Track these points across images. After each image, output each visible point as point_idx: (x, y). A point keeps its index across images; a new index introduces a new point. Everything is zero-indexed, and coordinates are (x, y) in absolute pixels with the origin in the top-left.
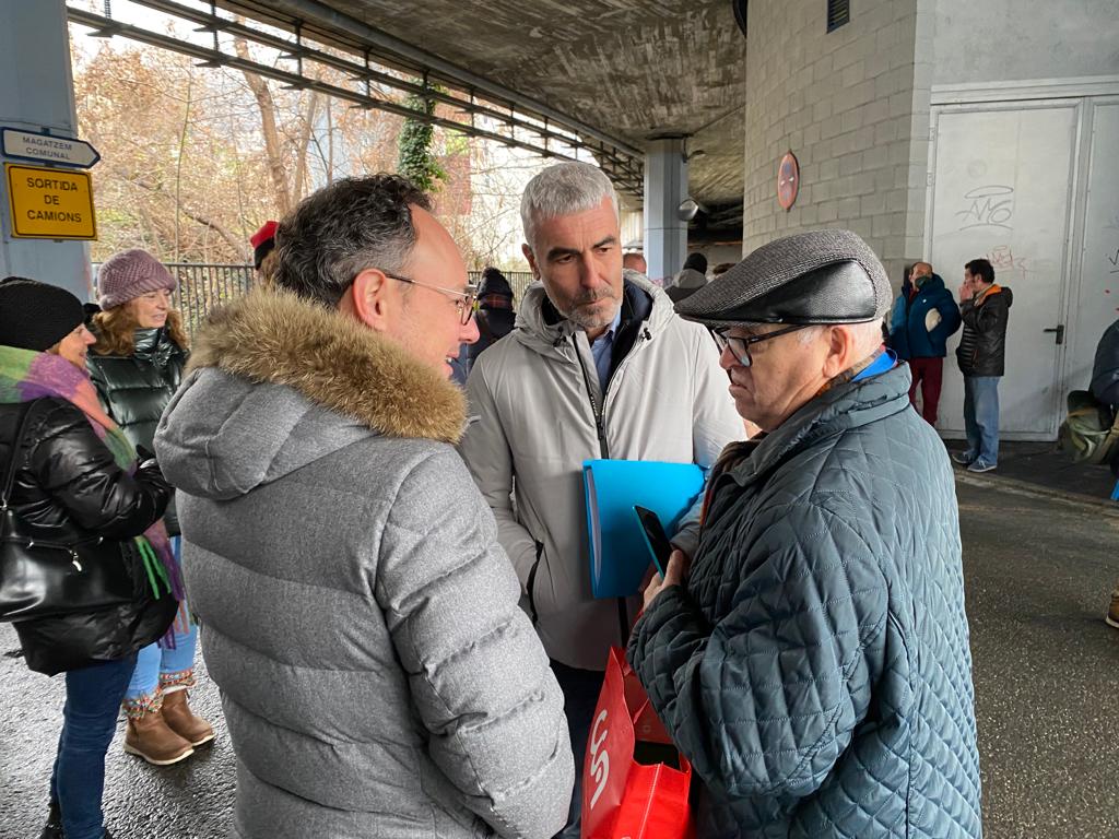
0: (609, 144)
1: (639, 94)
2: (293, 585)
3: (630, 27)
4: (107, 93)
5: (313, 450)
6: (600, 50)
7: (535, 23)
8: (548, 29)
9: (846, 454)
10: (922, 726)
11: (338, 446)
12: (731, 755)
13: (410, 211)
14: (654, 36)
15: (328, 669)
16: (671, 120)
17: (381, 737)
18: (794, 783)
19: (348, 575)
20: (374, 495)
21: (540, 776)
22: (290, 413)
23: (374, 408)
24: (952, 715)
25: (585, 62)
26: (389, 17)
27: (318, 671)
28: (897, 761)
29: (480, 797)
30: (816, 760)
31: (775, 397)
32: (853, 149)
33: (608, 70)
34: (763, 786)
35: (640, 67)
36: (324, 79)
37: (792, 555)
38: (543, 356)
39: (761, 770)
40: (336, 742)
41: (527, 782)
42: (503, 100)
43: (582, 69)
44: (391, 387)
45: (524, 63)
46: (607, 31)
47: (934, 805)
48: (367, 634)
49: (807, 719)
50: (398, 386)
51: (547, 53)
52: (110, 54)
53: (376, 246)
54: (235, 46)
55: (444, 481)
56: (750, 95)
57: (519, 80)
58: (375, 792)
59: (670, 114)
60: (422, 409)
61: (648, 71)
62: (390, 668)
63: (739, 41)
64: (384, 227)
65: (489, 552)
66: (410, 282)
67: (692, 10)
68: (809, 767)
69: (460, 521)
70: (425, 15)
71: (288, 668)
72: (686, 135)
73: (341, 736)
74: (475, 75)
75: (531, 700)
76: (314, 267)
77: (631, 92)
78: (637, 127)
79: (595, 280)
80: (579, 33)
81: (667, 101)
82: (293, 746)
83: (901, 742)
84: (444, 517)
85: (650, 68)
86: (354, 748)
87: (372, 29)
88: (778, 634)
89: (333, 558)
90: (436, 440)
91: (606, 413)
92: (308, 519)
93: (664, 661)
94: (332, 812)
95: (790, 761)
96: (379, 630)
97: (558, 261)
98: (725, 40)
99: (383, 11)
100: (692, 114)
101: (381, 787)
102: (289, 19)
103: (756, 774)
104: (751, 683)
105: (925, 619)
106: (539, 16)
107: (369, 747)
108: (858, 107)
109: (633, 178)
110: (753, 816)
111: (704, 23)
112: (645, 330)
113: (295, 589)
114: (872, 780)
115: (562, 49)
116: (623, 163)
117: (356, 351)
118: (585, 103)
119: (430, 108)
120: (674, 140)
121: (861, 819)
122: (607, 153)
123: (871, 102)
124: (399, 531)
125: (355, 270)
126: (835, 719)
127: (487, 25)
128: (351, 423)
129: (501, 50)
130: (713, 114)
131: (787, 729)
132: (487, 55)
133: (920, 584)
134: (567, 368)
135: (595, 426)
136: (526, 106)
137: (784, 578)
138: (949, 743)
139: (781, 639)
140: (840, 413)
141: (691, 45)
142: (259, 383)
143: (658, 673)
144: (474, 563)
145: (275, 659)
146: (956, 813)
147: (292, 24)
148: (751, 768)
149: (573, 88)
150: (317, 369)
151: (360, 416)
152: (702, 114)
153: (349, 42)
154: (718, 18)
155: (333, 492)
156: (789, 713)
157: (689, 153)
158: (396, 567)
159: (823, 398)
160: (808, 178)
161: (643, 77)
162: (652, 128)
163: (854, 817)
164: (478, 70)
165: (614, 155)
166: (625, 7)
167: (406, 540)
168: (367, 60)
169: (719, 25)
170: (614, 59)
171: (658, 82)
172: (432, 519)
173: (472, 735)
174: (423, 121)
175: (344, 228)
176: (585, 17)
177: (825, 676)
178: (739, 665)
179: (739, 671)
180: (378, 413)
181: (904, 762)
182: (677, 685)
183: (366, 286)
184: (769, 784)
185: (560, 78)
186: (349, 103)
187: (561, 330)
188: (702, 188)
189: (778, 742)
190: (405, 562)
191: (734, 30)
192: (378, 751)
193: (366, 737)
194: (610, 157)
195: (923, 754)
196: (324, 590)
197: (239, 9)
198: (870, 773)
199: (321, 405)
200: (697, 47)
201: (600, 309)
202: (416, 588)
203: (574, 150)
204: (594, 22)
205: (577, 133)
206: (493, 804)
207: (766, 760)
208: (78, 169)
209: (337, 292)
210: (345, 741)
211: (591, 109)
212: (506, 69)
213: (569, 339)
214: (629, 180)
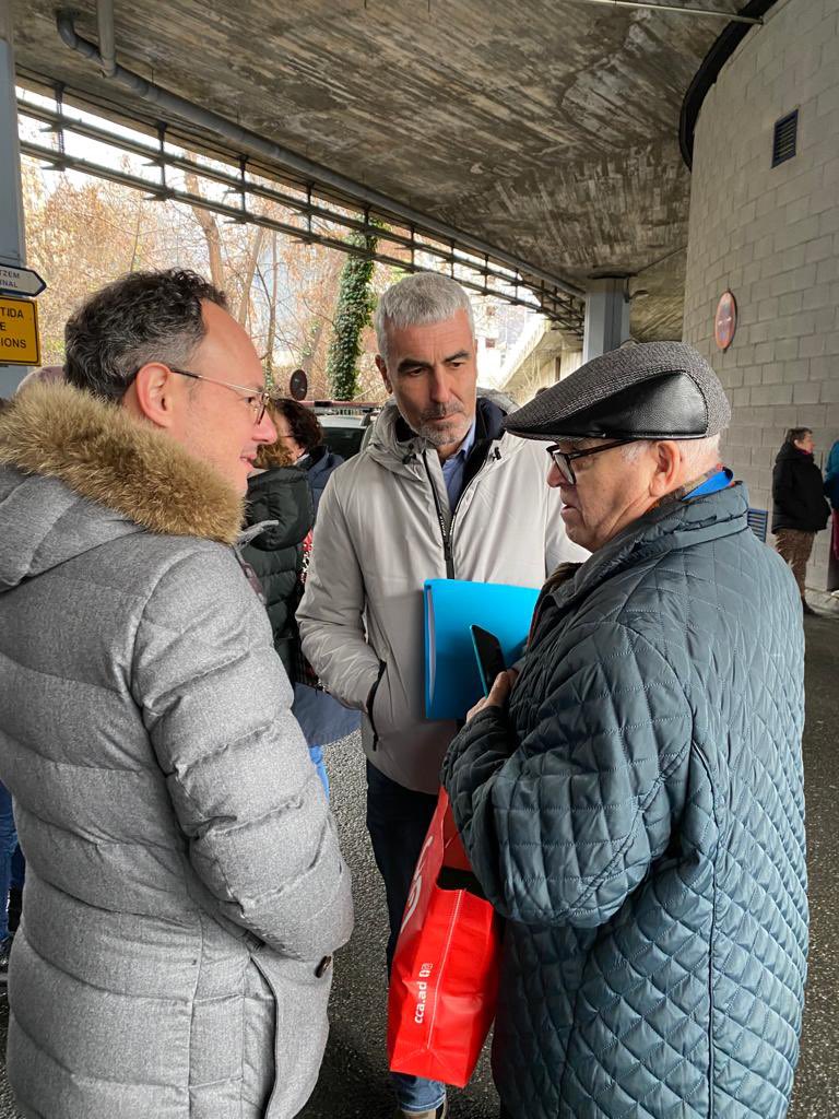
0: (550, 283)
1: (581, 231)
2: (54, 679)
3: (572, 164)
4: (64, 227)
5: (76, 544)
6: (541, 187)
7: (475, 158)
8: (488, 165)
9: (665, 575)
10: (730, 865)
11: (102, 541)
12: (513, 879)
13: (199, 305)
14: (597, 173)
15: (88, 766)
16: (614, 260)
17: (143, 839)
18: (578, 914)
19: (103, 670)
20: (131, 590)
21: (295, 885)
22: (57, 505)
23: (138, 503)
24: (772, 858)
25: (525, 198)
26: (331, 153)
27: (79, 768)
28: (697, 901)
29: (231, 903)
30: (601, 891)
31: (602, 516)
32: (794, 288)
33: (550, 208)
34: (545, 914)
35: (582, 204)
36: (271, 216)
37: (593, 674)
38: (395, 474)
39: (543, 896)
40: (99, 841)
41: (279, 891)
42: (445, 237)
43: (523, 207)
44: (156, 481)
45: (466, 200)
46: (548, 168)
47: (744, 951)
48: (122, 731)
49: (593, 847)
50: (164, 480)
51: (488, 189)
52: (69, 190)
53: (161, 340)
54: (186, 183)
55: (204, 580)
56: (692, 232)
57: (460, 216)
58: (137, 894)
59: (613, 253)
60: (189, 506)
61: (590, 209)
62: (150, 769)
63: (685, 178)
64: (170, 321)
65: (252, 655)
66: (197, 377)
67: (635, 145)
68: (594, 897)
69: (224, 620)
70: (368, 151)
71: (52, 764)
72: (630, 275)
73: (103, 835)
74: (415, 211)
75: (288, 807)
76: (98, 361)
77: (573, 231)
78: (578, 265)
79: (444, 395)
80: (519, 169)
81: (610, 240)
82: (62, 844)
83: (701, 880)
84: (203, 616)
85: (593, 206)
86: (117, 849)
87: (315, 164)
88: (573, 756)
89: (90, 653)
90: (206, 539)
91: (454, 533)
92: (68, 613)
93: (466, 779)
94: (98, 912)
95: (573, 888)
96: (136, 728)
97: (409, 374)
98: (671, 176)
99: (325, 146)
100: (635, 253)
101: (144, 890)
102: (235, 155)
103: (537, 900)
104: (539, 805)
105: (742, 753)
106: (479, 152)
107: (132, 847)
108: (802, 243)
109: (574, 317)
110: (552, 951)
111: (648, 158)
112: (496, 450)
113: (56, 683)
114: (669, 918)
115: (502, 185)
116: (565, 302)
117: (124, 444)
118: (527, 240)
119: (371, 244)
120: (617, 280)
121: (657, 960)
122: (547, 292)
123: (815, 239)
124: (154, 628)
125: (139, 363)
126: (625, 850)
127: (427, 160)
128: (116, 517)
129: (441, 186)
130: (657, 253)
131: (572, 853)
132: (428, 191)
133: (737, 717)
134: (417, 487)
135: (442, 546)
136: (467, 244)
137: (583, 699)
138: (766, 887)
139: (574, 762)
140: (665, 533)
141: (634, 182)
142: (29, 476)
143: (460, 791)
144: (233, 664)
145: (40, 755)
146: (771, 960)
147: (237, 159)
148: (533, 893)
149: (514, 225)
150: (85, 461)
151: (124, 509)
152: (646, 253)
153: (293, 177)
154: (663, 154)
155: (94, 586)
156: (575, 839)
157: (632, 293)
158: (150, 664)
159: (650, 517)
160: (746, 319)
161: (586, 214)
162: (594, 267)
163: (649, 956)
164: (418, 207)
165: (555, 294)
166: (567, 142)
167: (161, 638)
168: (309, 194)
169: (664, 161)
170: (556, 195)
171: (600, 220)
172: (190, 617)
173: (221, 839)
174: (362, 257)
175: (129, 321)
176: (526, 153)
177: (614, 804)
178: (530, 786)
179: (529, 792)
180: (141, 507)
181: (707, 902)
182: (474, 803)
183: (150, 381)
184: (551, 913)
185: (501, 215)
186: (293, 238)
187: (411, 447)
188: (647, 328)
189: (562, 868)
190: (159, 660)
191: (680, 167)
192: (142, 852)
193: (129, 838)
194: (551, 296)
195: (731, 895)
196: (82, 685)
197: (187, 145)
198: (667, 912)
199: (87, 499)
200: (642, 183)
201: (449, 426)
202: (170, 687)
203: (514, 288)
204: (535, 158)
205: (517, 271)
206: (243, 911)
207: (549, 886)
208: (24, 297)
209: (120, 387)
210: (108, 841)
211: (533, 246)
212: (447, 205)
213: (420, 457)
214: (570, 320)
